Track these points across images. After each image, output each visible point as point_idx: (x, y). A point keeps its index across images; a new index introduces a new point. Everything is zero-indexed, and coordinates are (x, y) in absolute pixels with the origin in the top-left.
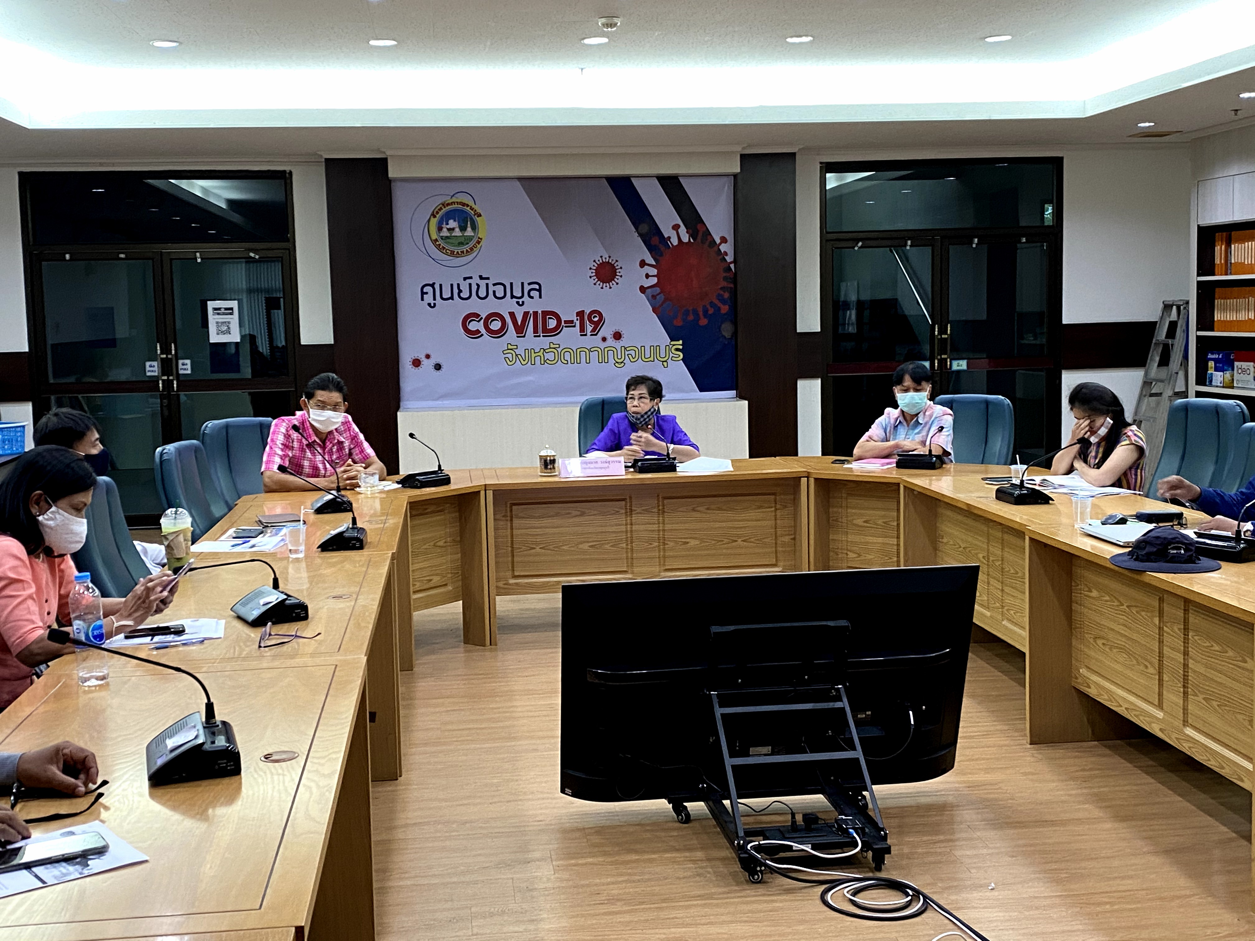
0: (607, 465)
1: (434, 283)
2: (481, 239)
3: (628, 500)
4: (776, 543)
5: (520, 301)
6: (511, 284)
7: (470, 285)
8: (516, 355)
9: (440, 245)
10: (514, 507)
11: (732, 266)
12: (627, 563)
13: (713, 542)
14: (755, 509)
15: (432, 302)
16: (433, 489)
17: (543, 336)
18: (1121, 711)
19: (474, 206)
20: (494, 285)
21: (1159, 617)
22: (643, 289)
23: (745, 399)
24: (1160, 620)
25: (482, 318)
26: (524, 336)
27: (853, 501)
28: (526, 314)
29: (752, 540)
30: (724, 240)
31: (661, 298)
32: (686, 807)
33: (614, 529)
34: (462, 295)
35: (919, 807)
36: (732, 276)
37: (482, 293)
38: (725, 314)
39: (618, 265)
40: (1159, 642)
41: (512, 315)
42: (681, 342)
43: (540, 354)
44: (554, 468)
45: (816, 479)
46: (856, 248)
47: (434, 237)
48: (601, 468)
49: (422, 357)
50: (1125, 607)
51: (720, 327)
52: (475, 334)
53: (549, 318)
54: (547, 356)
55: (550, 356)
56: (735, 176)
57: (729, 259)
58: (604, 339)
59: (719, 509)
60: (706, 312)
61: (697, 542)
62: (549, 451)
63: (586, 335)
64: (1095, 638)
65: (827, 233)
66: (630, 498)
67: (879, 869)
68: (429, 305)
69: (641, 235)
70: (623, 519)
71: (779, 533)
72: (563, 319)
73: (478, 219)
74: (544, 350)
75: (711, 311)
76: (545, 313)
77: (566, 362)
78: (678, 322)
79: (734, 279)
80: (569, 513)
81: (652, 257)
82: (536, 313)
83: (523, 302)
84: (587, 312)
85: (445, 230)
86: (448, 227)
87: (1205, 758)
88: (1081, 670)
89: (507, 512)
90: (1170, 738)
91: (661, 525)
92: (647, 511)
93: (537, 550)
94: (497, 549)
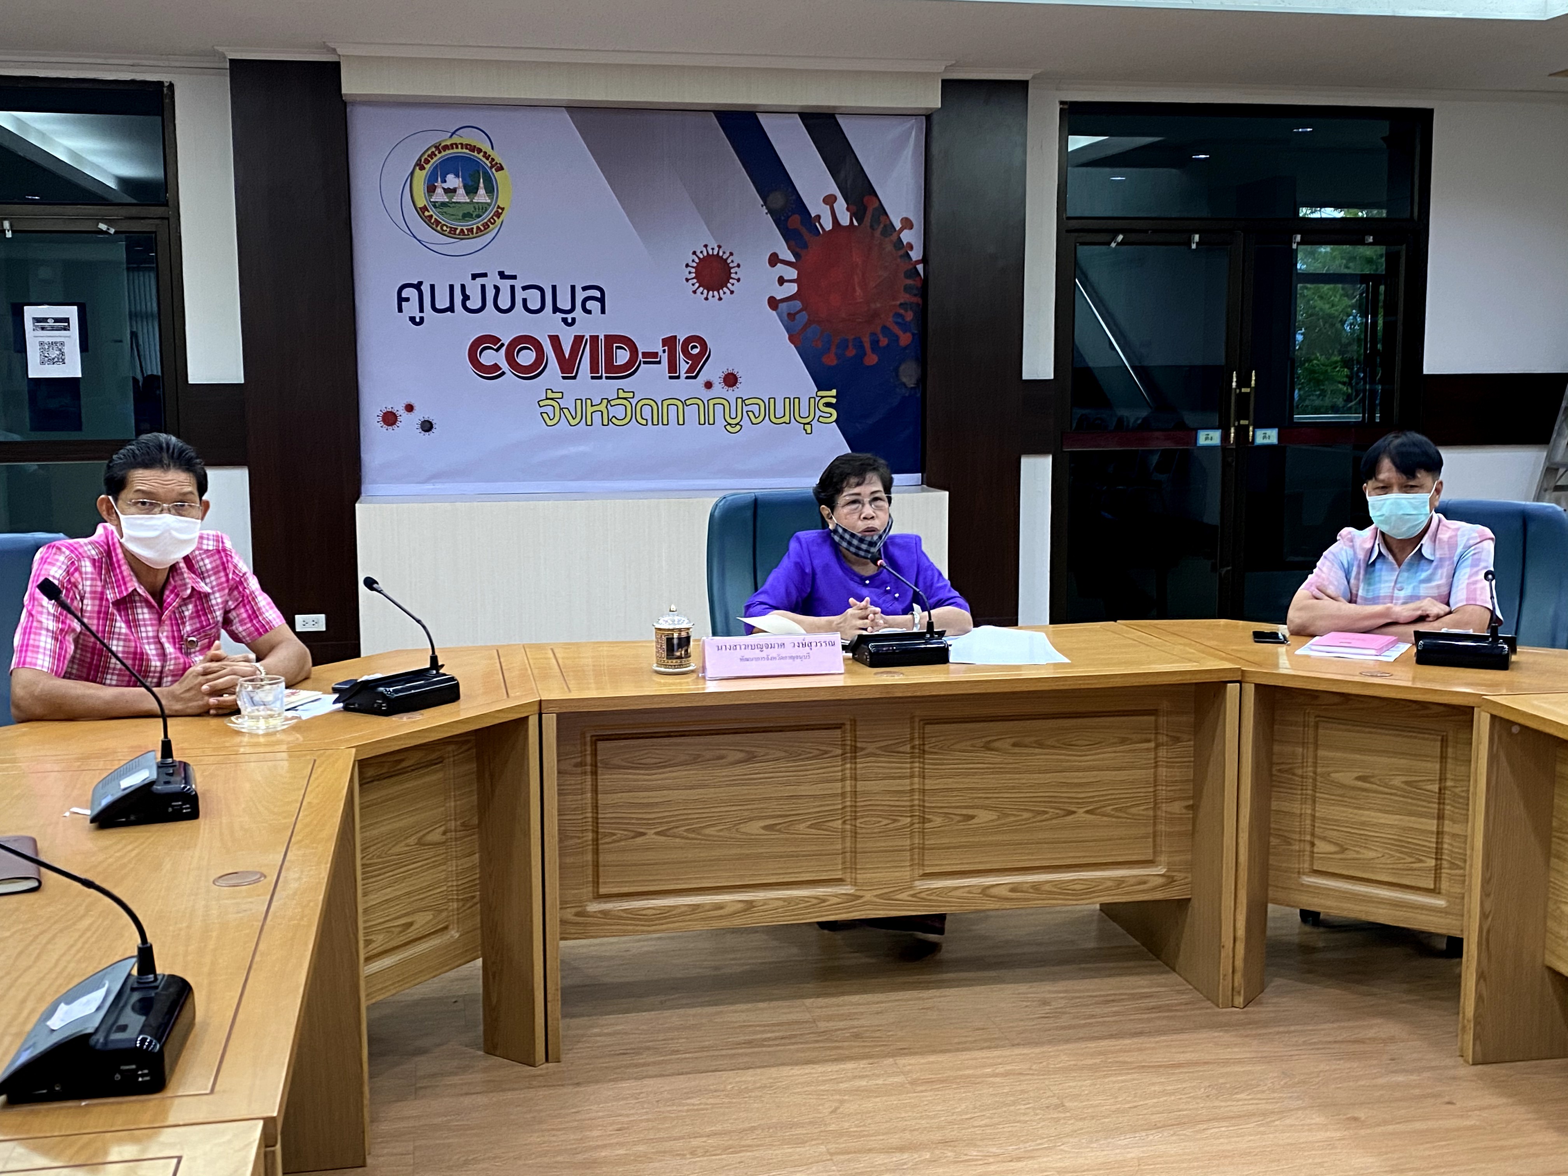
0: (806, 651)
1: (420, 283)
2: (503, 209)
3: (848, 727)
4: (1155, 818)
5: (569, 317)
6: (554, 288)
7: (483, 287)
8: (561, 409)
9: (431, 216)
10: (601, 745)
11: (920, 267)
12: (844, 863)
14: (1113, 744)
15: (417, 315)
17: (607, 378)
19: (489, 151)
20: (525, 288)
22: (773, 303)
23: (945, 489)
25: (503, 345)
26: (574, 378)
28: (578, 339)
29: (1109, 810)
30: (907, 224)
31: (803, 317)
33: (817, 789)
34: (469, 304)
36: (919, 285)
37: (504, 302)
38: (906, 348)
39: (733, 261)
41: (555, 340)
42: (834, 392)
43: (602, 407)
44: (688, 655)
45: (1258, 686)
46: (1113, 245)
47: (421, 203)
48: (792, 658)
49: (400, 411)
51: (896, 370)
52: (492, 372)
53: (617, 348)
54: (613, 411)
55: (619, 412)
56: (928, 117)
57: (916, 254)
58: (709, 385)
59: (1041, 745)
60: (875, 343)
61: (992, 815)
62: (676, 618)
63: (678, 377)
65: (1069, 218)
66: (854, 722)
68: (412, 319)
69: (771, 212)
70: (835, 768)
71: (1163, 794)
72: (641, 349)
73: (498, 175)
74: (609, 401)
75: (884, 341)
77: (644, 422)
78: (830, 360)
79: (923, 290)
80: (721, 757)
81: (789, 248)
82: (594, 339)
83: (574, 319)
84: (682, 338)
85: (439, 191)
86: (446, 186)
89: (584, 756)
91: (916, 780)
92: (889, 750)
93: (651, 836)
94: (563, 836)
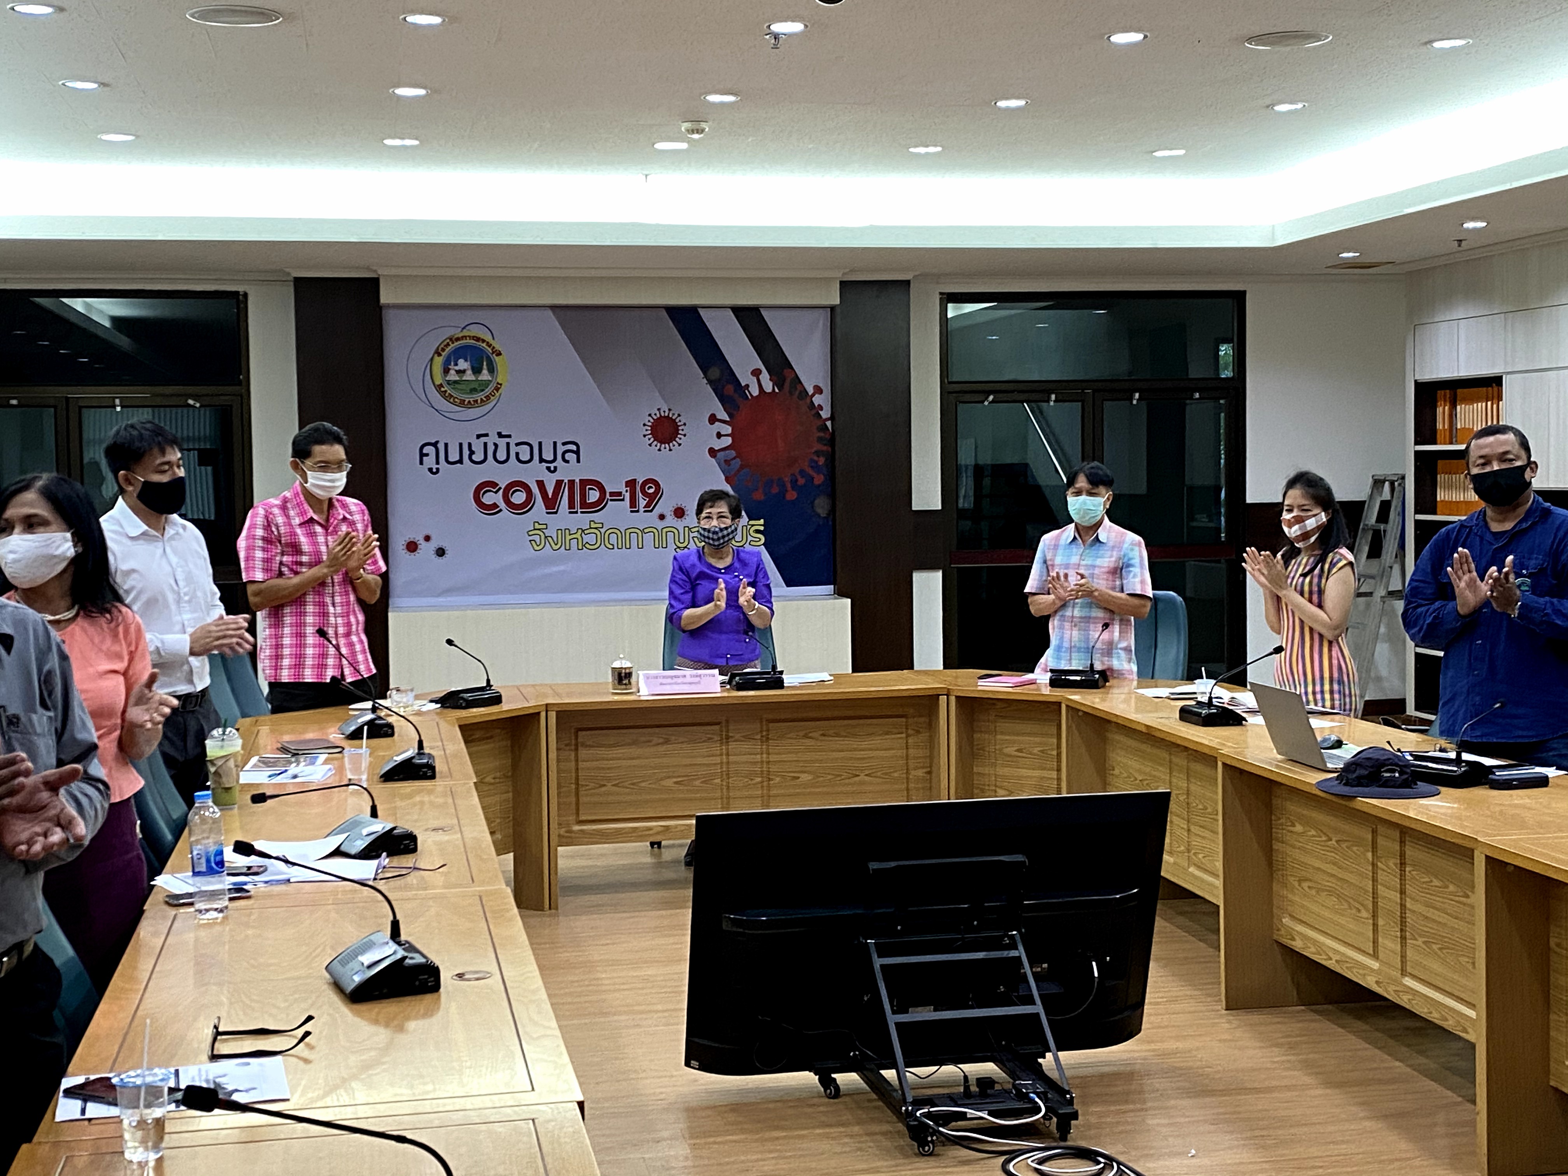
0: (698, 679)
1: (437, 442)
2: (501, 385)
3: (724, 724)
4: (907, 778)
5: (552, 466)
6: (540, 444)
7: (485, 444)
8: (546, 537)
9: (446, 391)
10: (580, 733)
11: (829, 424)
12: (722, 804)
13: (830, 777)
14: (880, 735)
15: (434, 467)
16: (482, 710)
17: (582, 512)
18: (1331, 964)
19: (491, 342)
20: (517, 444)
21: (1373, 852)
22: (712, 452)
23: (848, 597)
24: (1373, 855)
25: (500, 488)
26: (556, 513)
27: (1002, 725)
28: (559, 483)
29: (879, 774)
30: (818, 390)
31: (737, 463)
32: (835, 1079)
33: (705, 761)
34: (474, 457)
35: (1102, 1076)
36: (828, 436)
37: (501, 456)
38: (819, 486)
39: (680, 421)
40: (1373, 881)
41: (541, 484)
42: (762, 521)
43: (578, 536)
44: (630, 683)
45: (958, 698)
46: (986, 403)
47: (438, 381)
48: (690, 683)
49: (420, 539)
50: (1334, 842)
51: (812, 503)
52: (491, 509)
53: (590, 489)
54: (586, 538)
55: (590, 538)
56: (833, 308)
57: (825, 414)
58: (662, 517)
59: (837, 735)
60: (794, 482)
61: (810, 777)
62: (624, 662)
63: (638, 511)
64: (1300, 881)
65: (950, 383)
66: (727, 721)
67: (1064, 1138)
69: (710, 382)
70: (716, 748)
71: (911, 765)
72: (609, 489)
73: (497, 358)
74: (583, 531)
75: (801, 481)
76: (584, 483)
77: (611, 547)
78: (759, 496)
79: (832, 441)
80: (650, 741)
81: (725, 410)
82: (572, 483)
83: (555, 468)
84: (640, 481)
85: (452, 372)
86: (457, 368)
87: (1426, 1010)
88: (1284, 920)
89: (571, 740)
90: (1387, 991)
91: (765, 756)
92: (748, 738)
93: (609, 787)
94: (559, 786)
